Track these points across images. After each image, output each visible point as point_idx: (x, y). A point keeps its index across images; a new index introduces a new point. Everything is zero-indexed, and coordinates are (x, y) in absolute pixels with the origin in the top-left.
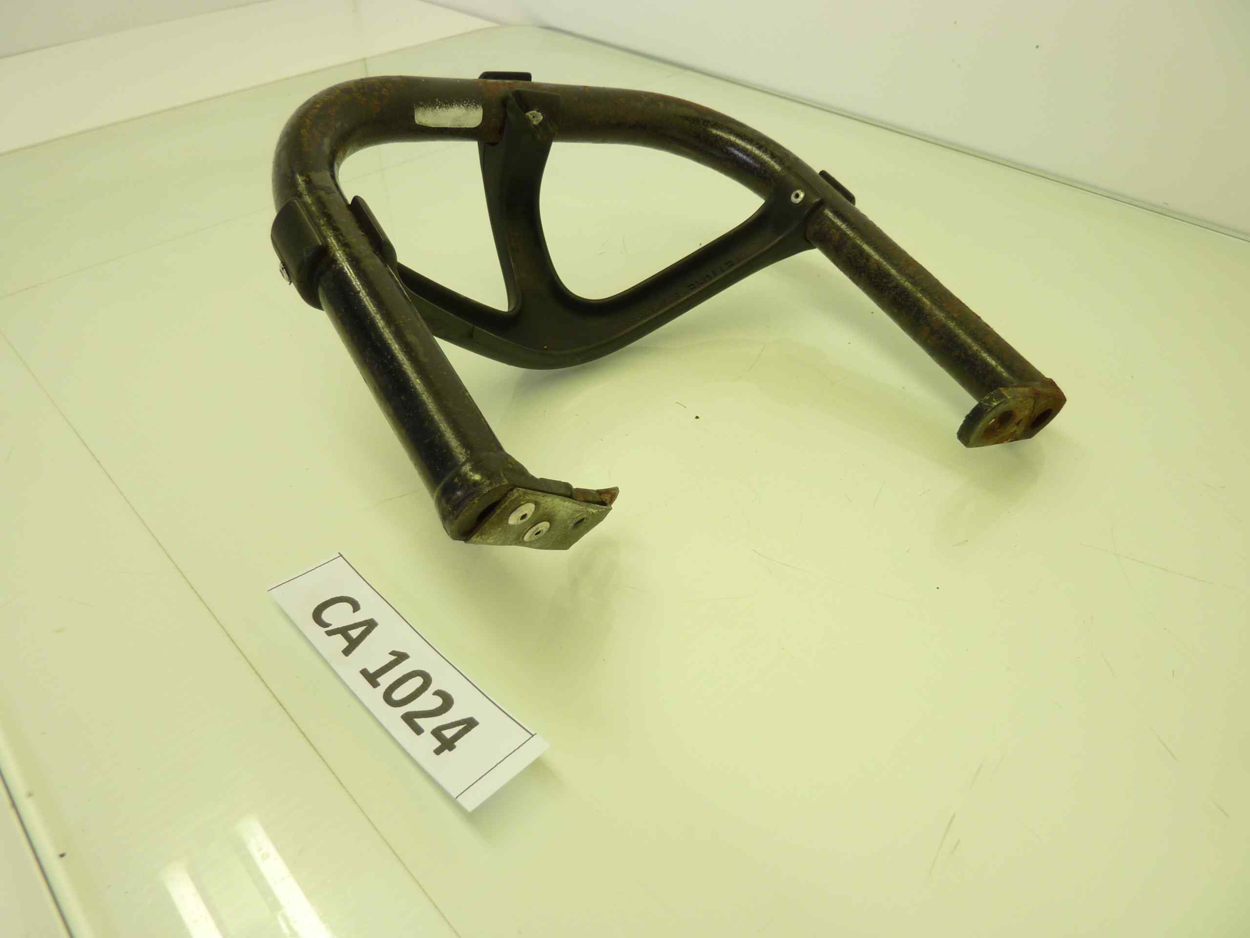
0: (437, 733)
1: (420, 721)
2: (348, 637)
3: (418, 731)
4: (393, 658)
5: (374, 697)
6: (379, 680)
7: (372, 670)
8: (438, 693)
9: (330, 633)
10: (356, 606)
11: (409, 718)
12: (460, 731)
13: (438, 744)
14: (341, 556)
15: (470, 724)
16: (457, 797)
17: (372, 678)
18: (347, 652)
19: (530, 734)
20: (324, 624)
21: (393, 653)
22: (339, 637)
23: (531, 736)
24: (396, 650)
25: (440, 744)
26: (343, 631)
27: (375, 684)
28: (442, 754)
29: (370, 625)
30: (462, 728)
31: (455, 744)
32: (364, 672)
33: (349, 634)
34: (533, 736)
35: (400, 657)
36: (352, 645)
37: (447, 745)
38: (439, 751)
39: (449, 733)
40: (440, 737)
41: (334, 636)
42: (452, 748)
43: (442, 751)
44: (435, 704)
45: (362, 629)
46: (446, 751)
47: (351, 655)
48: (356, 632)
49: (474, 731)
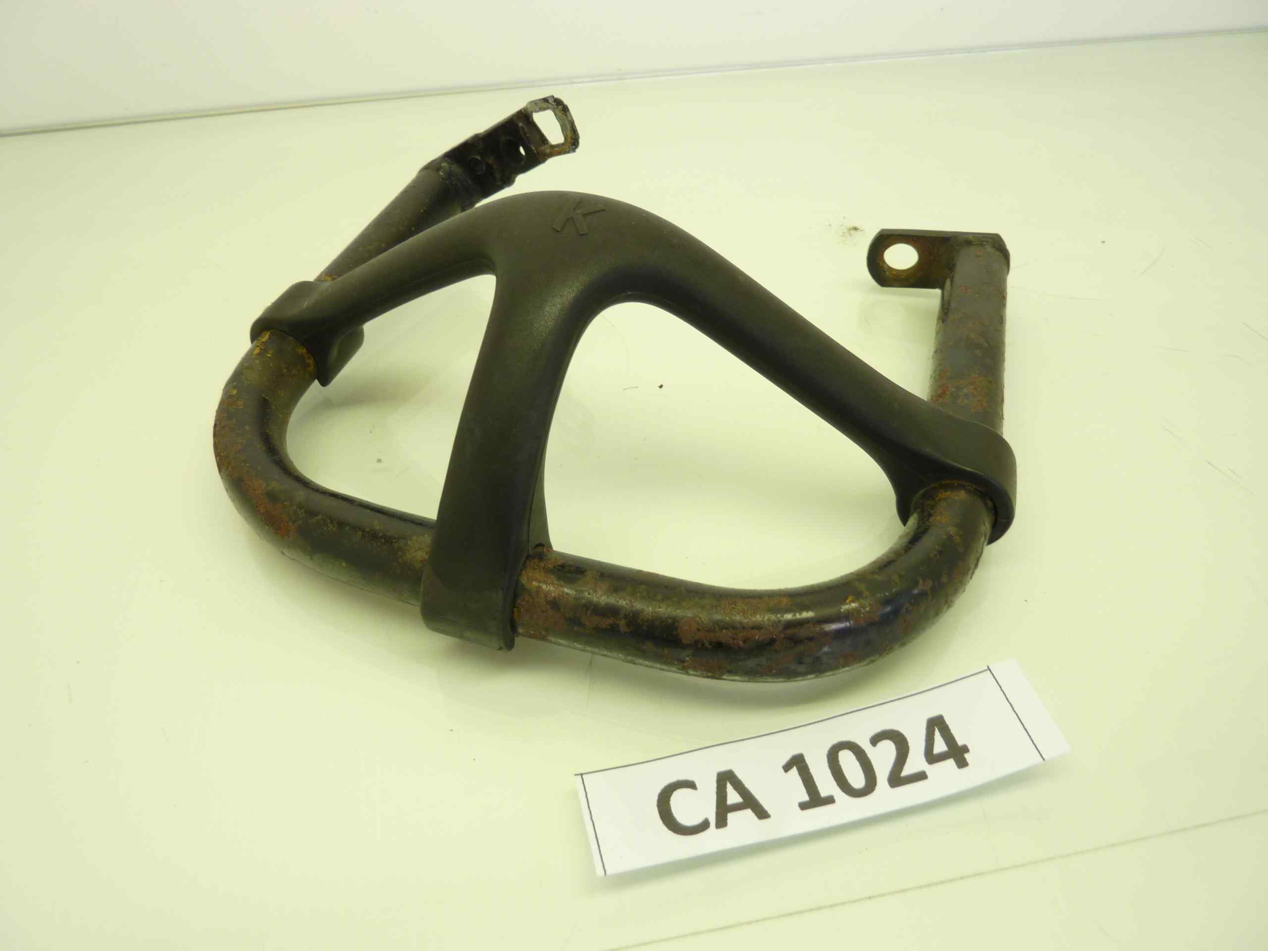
0: (932, 758)
1: (907, 771)
2: (736, 808)
3: (921, 776)
4: (794, 771)
5: (846, 808)
7: (806, 798)
8: (875, 740)
9: (721, 822)
10: (691, 785)
11: (896, 780)
12: (943, 737)
13: (951, 763)
14: (582, 775)
15: (937, 724)
16: (1044, 759)
17: (815, 800)
18: (762, 814)
19: (985, 671)
20: (704, 826)
21: (787, 768)
22: (731, 817)
23: (989, 671)
24: (784, 763)
25: (952, 759)
26: (723, 811)
27: (830, 800)
28: (968, 761)
29: (726, 778)
30: (940, 732)
31: (960, 745)
32: (803, 806)
33: (732, 805)
34: (989, 669)
35: (798, 763)
36: (753, 806)
37: (958, 754)
38: (962, 763)
39: (940, 746)
40: (942, 757)
41: (728, 821)
42: (965, 749)
43: (965, 760)
44: (888, 750)
45: (730, 788)
46: (966, 756)
47: (769, 812)
48: (733, 797)
49: (948, 721)
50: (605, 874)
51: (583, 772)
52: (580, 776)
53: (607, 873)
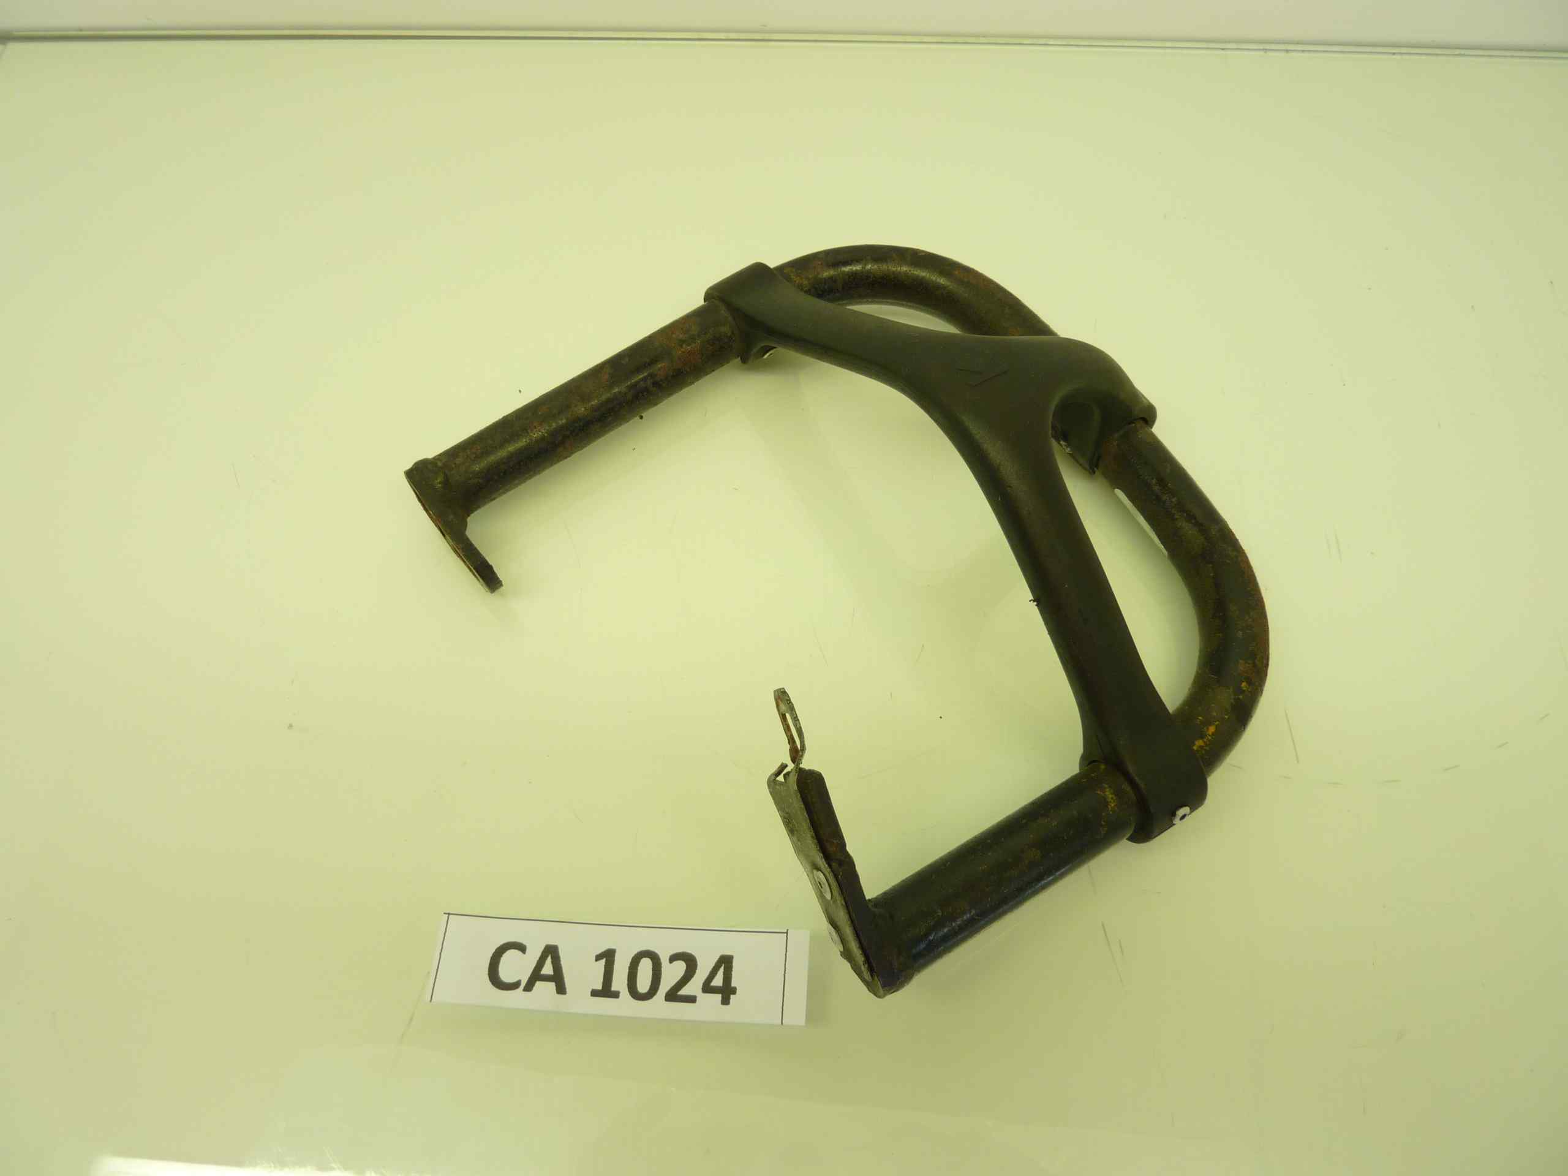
0: (707, 988)
1: (682, 992)
2: (546, 978)
3: (691, 999)
4: (602, 962)
5: (625, 1005)
6: (614, 988)
7: (599, 987)
8: (674, 958)
9: (529, 987)
10: (522, 948)
11: (673, 996)
12: (724, 974)
13: (719, 997)
14: (449, 914)
15: (726, 962)
16: (782, 1023)
17: (606, 991)
18: (561, 989)
19: (783, 932)
20: (514, 986)
21: (598, 958)
22: (539, 985)
23: (786, 934)
24: (597, 953)
25: (721, 995)
26: (536, 976)
27: (616, 995)
28: (731, 1001)
29: (551, 952)
30: (724, 970)
31: (733, 985)
32: (595, 993)
33: (544, 975)
34: (787, 933)
35: (608, 956)
36: (558, 981)
37: (727, 992)
38: (725, 1001)
39: (718, 981)
40: (715, 990)
41: (535, 988)
42: (734, 991)
43: (729, 999)
44: (680, 967)
45: (549, 960)
46: (732, 996)
47: (568, 990)
48: (548, 969)
49: (735, 964)
50: (431, 1001)
51: (451, 912)
52: (447, 915)
53: (433, 1001)
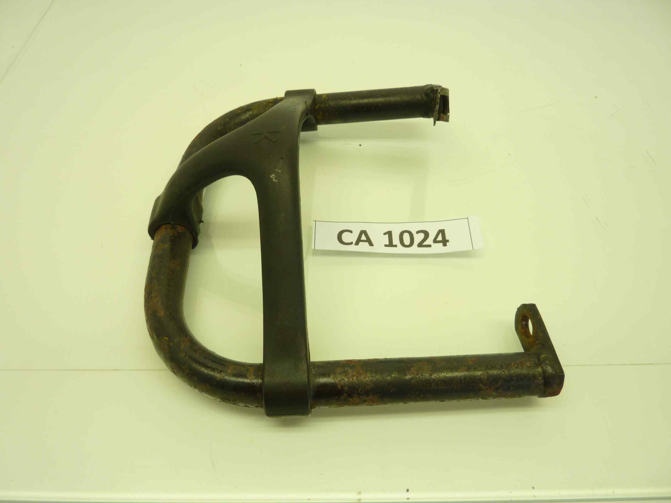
0: (435, 241)
1: (425, 243)
2: (363, 241)
3: (430, 246)
4: (387, 235)
5: (400, 249)
6: (394, 244)
7: (388, 243)
8: (418, 232)
9: (357, 243)
10: (351, 232)
11: (420, 245)
13: (441, 244)
15: (442, 232)
16: (473, 249)
17: (391, 244)
18: (371, 244)
19: (466, 218)
20: (351, 243)
21: (385, 234)
22: (361, 243)
23: (467, 219)
24: (384, 232)
26: (359, 240)
27: (396, 246)
28: (447, 245)
29: (363, 232)
30: (442, 235)
31: (447, 239)
32: (386, 246)
35: (389, 234)
36: (369, 242)
37: (445, 242)
38: (445, 245)
39: (440, 238)
40: (439, 242)
41: (359, 244)
42: (448, 241)
43: (446, 244)
44: (422, 236)
45: (363, 235)
46: (447, 243)
47: (374, 245)
48: (363, 238)
49: (446, 232)
51: (316, 220)
53: (315, 249)
